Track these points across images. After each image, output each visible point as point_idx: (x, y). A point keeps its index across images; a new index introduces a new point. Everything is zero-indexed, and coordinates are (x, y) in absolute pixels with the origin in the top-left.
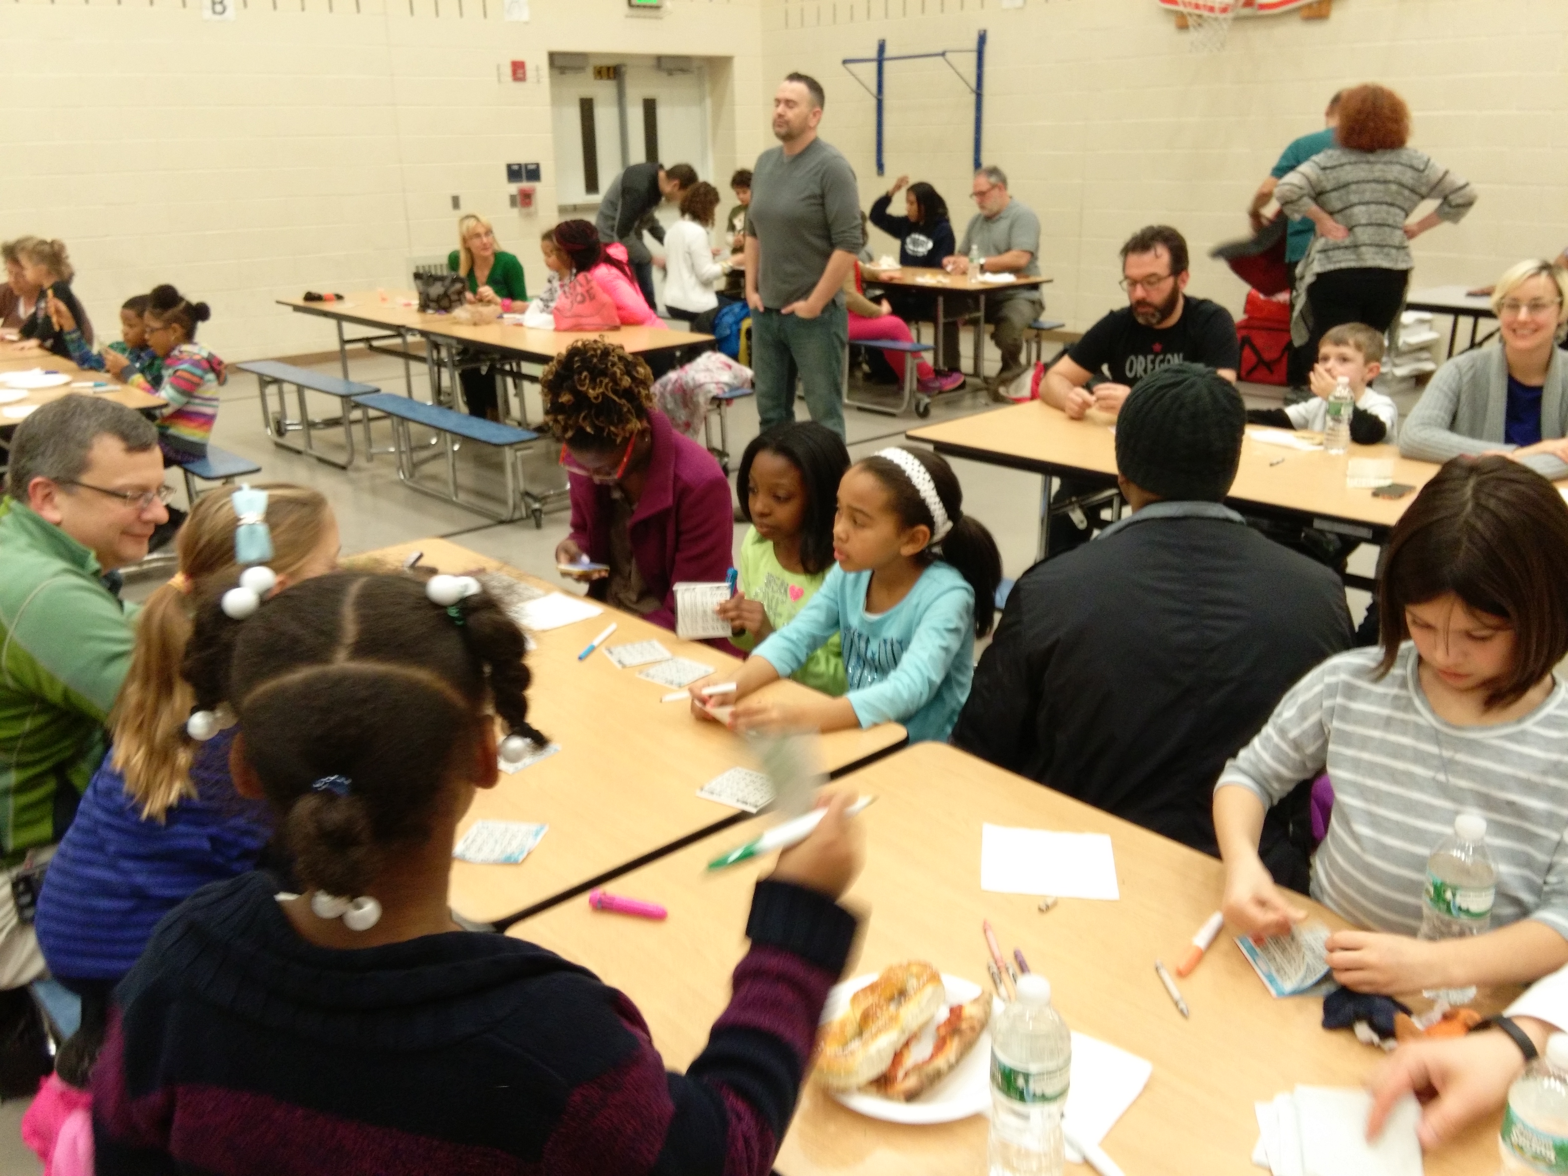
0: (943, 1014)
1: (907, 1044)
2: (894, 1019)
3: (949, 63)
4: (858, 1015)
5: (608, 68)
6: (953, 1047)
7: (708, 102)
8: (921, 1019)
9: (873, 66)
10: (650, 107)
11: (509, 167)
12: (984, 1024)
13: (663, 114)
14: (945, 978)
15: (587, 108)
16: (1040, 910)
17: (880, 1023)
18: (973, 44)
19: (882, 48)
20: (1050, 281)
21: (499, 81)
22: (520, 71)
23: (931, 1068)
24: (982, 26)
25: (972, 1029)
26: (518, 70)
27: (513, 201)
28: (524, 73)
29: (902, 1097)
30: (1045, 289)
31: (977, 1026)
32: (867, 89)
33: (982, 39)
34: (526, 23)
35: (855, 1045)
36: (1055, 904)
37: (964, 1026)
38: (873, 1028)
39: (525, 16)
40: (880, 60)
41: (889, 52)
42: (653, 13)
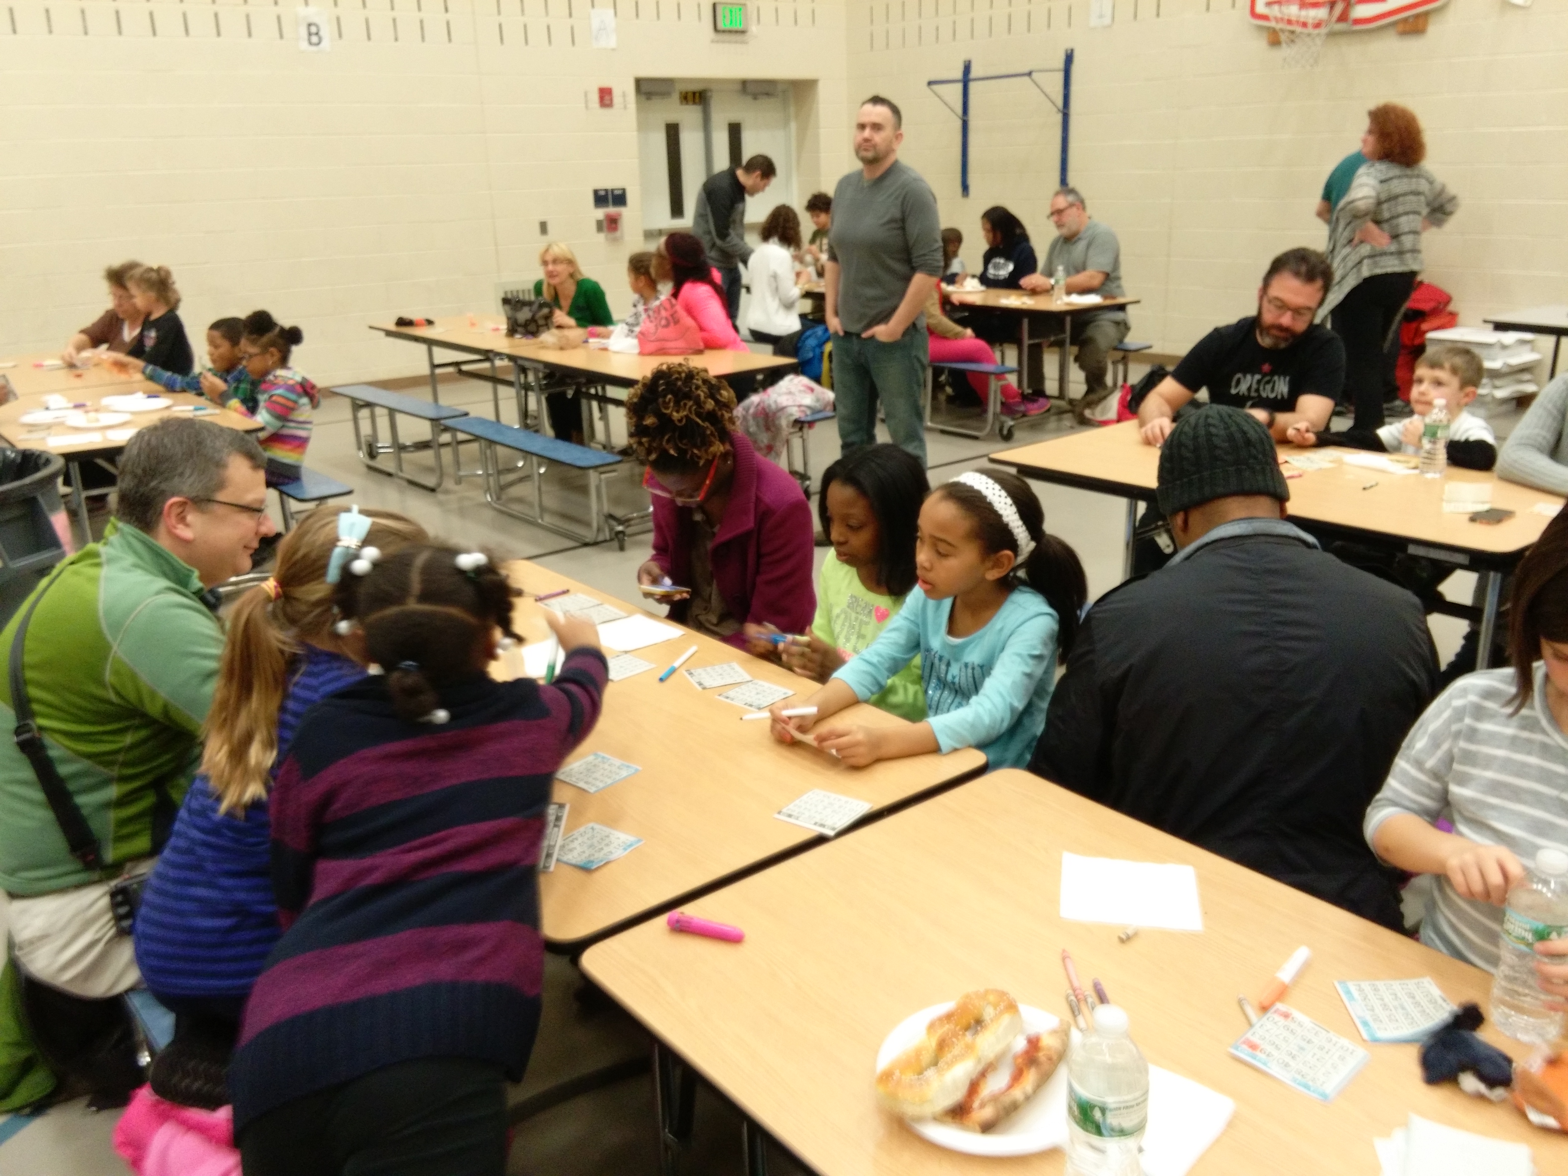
0: (1020, 1044)
1: (983, 1074)
2: (970, 1048)
3: (1035, 83)
4: (933, 1043)
5: (694, 93)
6: (1030, 1078)
7: (793, 126)
8: (998, 1048)
9: (959, 87)
10: (735, 131)
11: (596, 192)
12: (1061, 1056)
13: (748, 139)
14: (1022, 1008)
15: (673, 133)
16: (1122, 941)
17: (956, 1050)
18: (1060, 64)
19: (967, 69)
20: (1137, 302)
21: (587, 107)
22: (607, 98)
23: (1007, 1100)
24: (1069, 45)
25: (1050, 1059)
26: (605, 96)
27: (600, 226)
28: (611, 100)
29: (978, 1128)
30: (1130, 308)
31: (1055, 1057)
32: (952, 110)
33: (1069, 59)
34: (613, 50)
35: (930, 1073)
36: (1136, 934)
37: (1041, 1056)
38: (948, 1056)
39: (613, 43)
40: (966, 81)
41: (974, 74)
42: (738, 37)
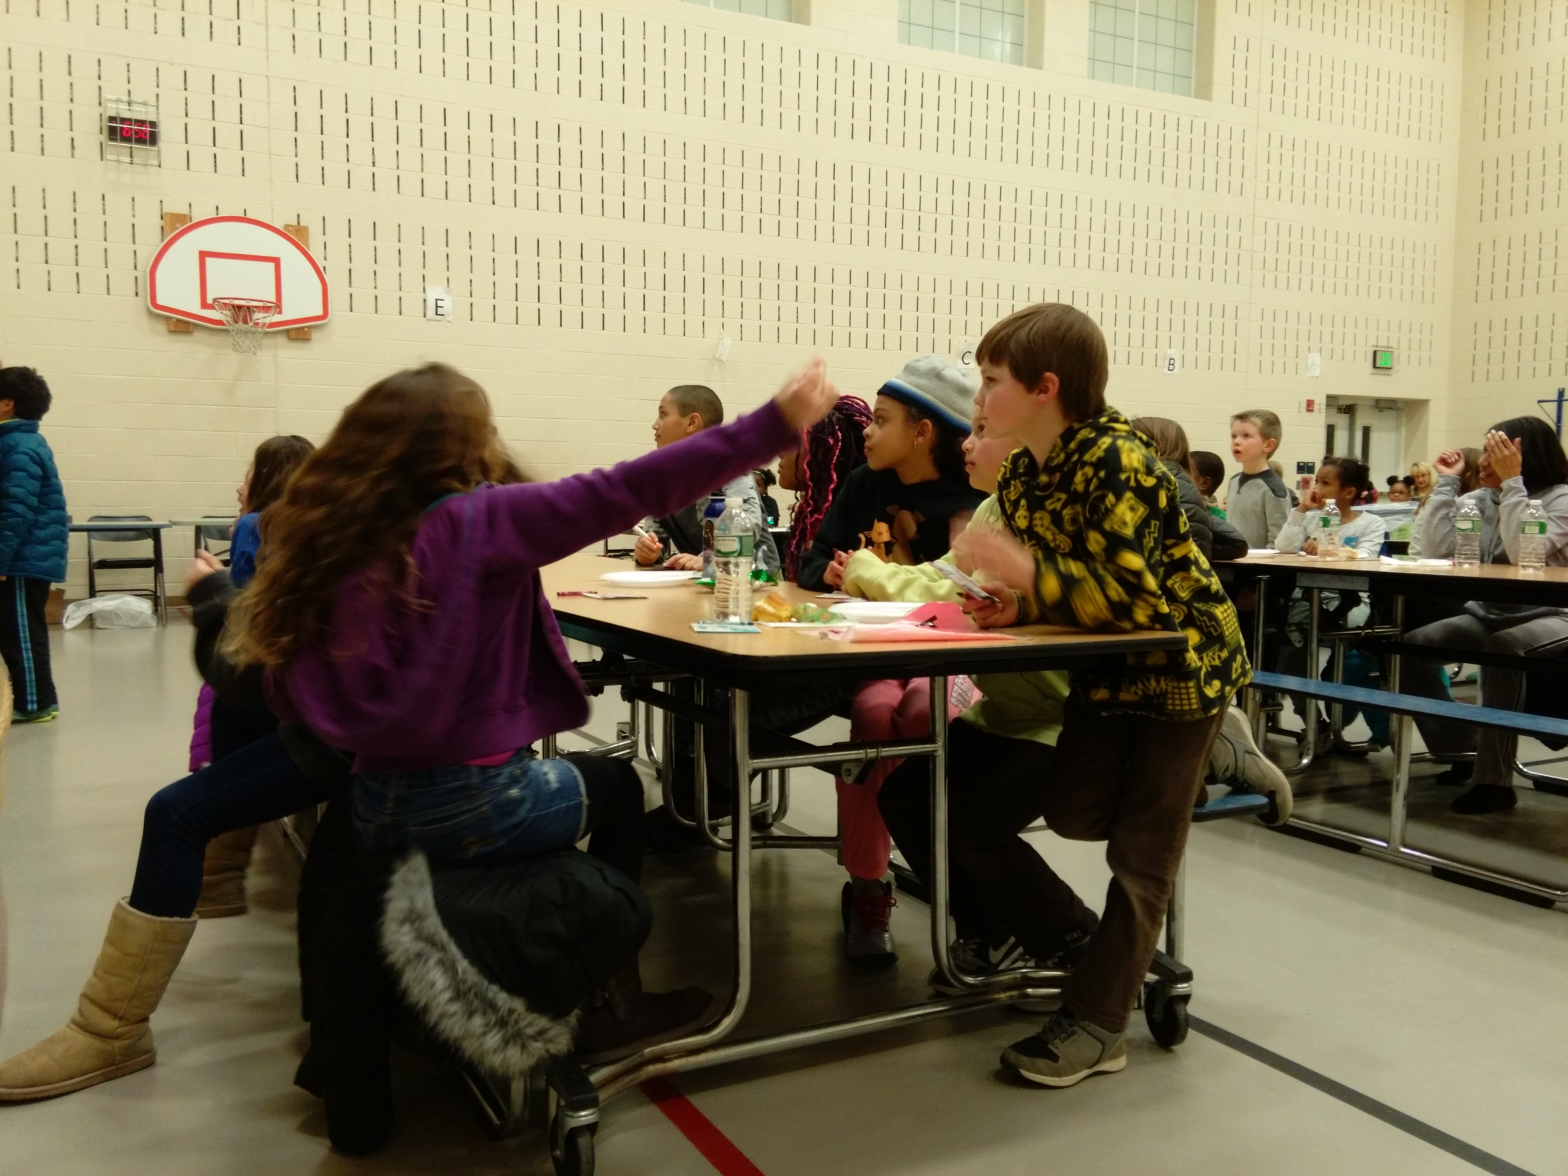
5: (1346, 406)
7: (1403, 430)
9: (1556, 404)
10: (1366, 431)
11: (1299, 463)
13: (1374, 437)
19: (1561, 393)
21: (1299, 411)
26: (1310, 405)
28: (1313, 408)
34: (1317, 378)
39: (1317, 373)
40: (1560, 401)
41: (1565, 397)
42: (1386, 372)
